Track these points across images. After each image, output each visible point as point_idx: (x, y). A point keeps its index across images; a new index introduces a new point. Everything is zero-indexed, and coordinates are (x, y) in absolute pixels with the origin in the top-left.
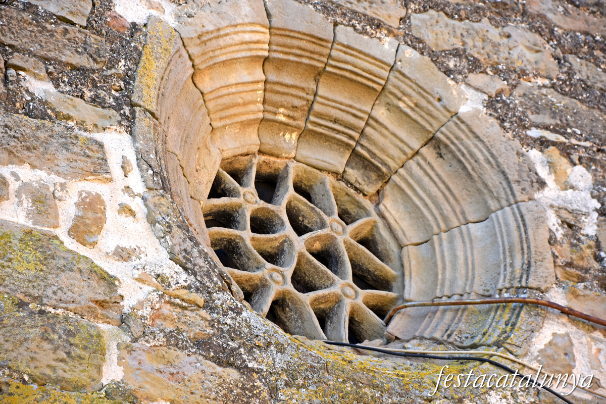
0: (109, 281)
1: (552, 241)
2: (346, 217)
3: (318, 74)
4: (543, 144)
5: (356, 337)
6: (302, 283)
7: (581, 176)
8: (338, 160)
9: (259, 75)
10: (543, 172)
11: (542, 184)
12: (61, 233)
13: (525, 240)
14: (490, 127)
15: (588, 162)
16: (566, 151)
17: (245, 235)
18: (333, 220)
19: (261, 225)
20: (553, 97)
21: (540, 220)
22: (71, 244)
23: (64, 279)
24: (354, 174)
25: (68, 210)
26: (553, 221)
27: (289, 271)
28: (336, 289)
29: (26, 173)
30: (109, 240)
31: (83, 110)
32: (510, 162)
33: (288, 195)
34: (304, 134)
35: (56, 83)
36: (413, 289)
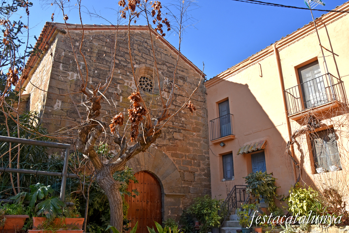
0: (132, 89)
1: (164, 85)
2: (150, 81)
3: (149, 70)
4: (165, 76)
5: (149, 91)
6: (146, 86)
7: (167, 79)
8: (150, 76)
9: (144, 70)
10: (165, 79)
11: (164, 80)
12: (129, 86)
13: (162, 84)
14: (161, 75)
15: (168, 78)
16: (167, 77)
17: (142, 83)
18: (149, 81)
19: (143, 82)
20: (167, 72)
21: (164, 83)
22: (129, 87)
23: (129, 89)
24: (151, 77)
25: (129, 84)
26: (165, 83)
27: (145, 86)
28: (148, 87)
29: (127, 81)
30: (132, 86)
31: (131, 75)
32: (162, 78)
33: (146, 79)
34: (147, 74)
35: (129, 73)
36: (154, 87)
